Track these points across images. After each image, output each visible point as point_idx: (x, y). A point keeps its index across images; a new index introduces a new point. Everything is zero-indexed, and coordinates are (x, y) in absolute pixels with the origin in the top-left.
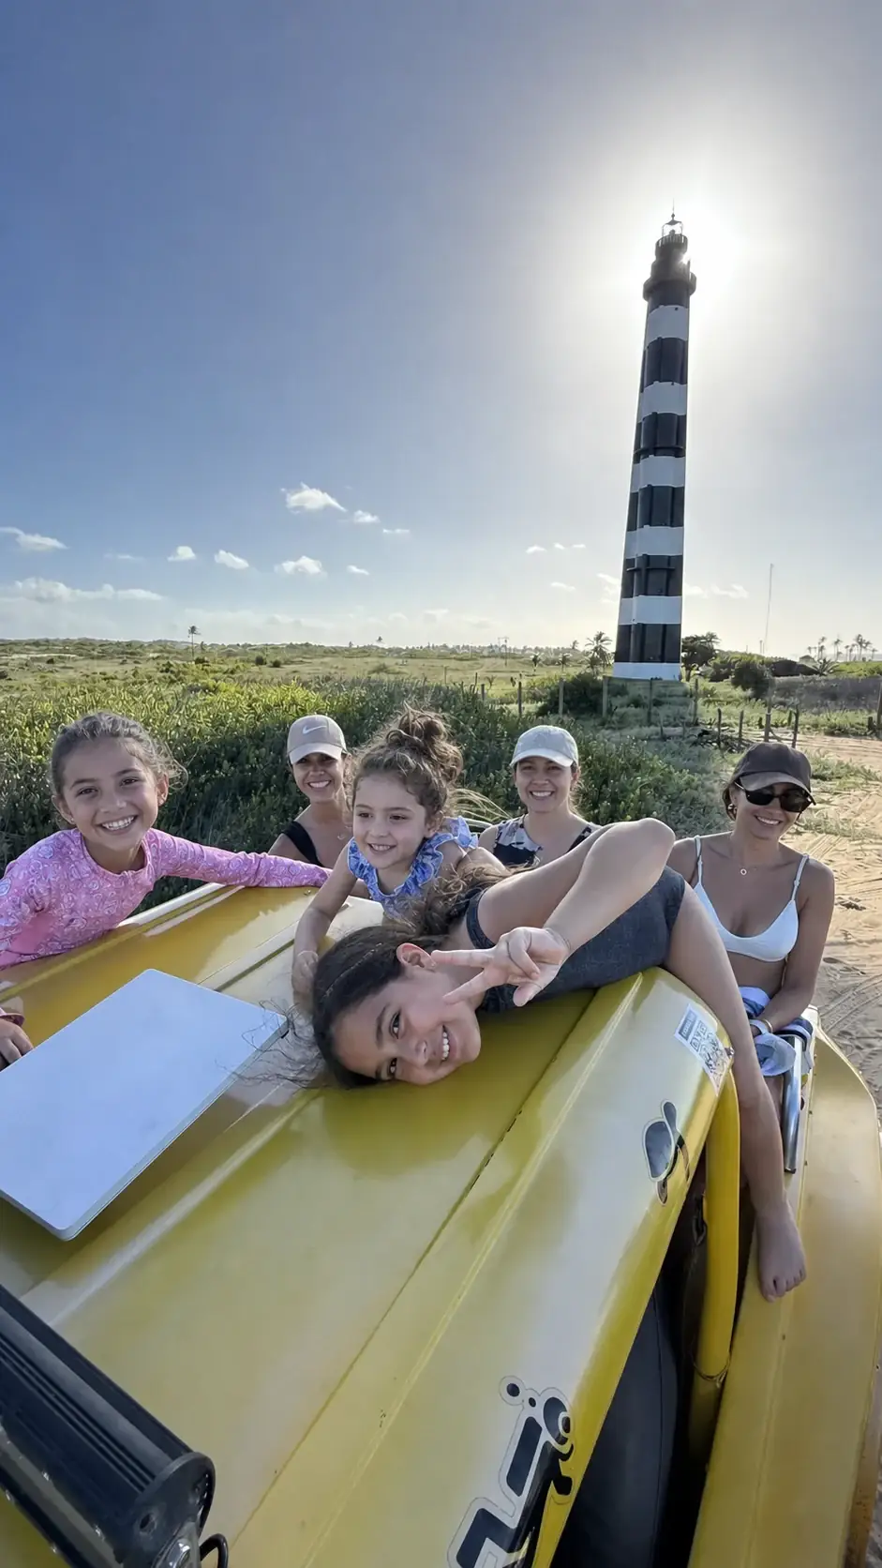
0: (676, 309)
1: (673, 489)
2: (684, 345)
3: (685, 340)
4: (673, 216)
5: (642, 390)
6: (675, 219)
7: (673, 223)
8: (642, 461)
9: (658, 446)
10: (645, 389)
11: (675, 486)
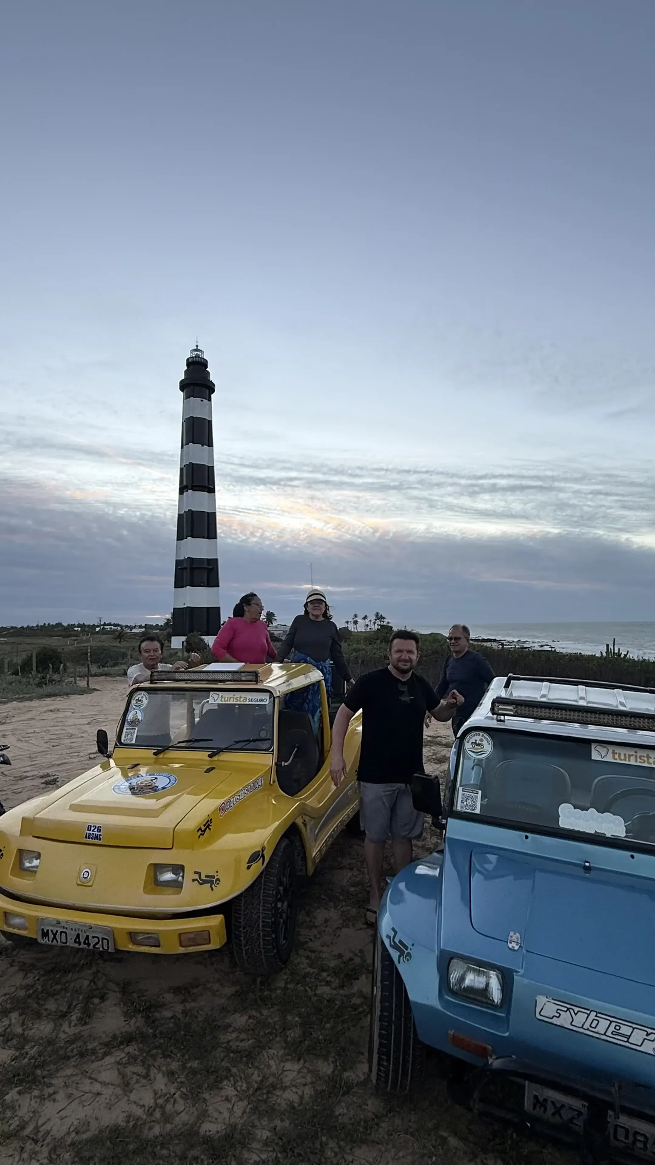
0: (202, 401)
1: (208, 513)
2: (210, 423)
3: (209, 419)
4: (197, 346)
5: (182, 447)
6: (199, 348)
7: (197, 350)
8: (185, 494)
9: (195, 484)
10: (185, 447)
11: (209, 512)
